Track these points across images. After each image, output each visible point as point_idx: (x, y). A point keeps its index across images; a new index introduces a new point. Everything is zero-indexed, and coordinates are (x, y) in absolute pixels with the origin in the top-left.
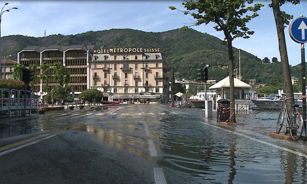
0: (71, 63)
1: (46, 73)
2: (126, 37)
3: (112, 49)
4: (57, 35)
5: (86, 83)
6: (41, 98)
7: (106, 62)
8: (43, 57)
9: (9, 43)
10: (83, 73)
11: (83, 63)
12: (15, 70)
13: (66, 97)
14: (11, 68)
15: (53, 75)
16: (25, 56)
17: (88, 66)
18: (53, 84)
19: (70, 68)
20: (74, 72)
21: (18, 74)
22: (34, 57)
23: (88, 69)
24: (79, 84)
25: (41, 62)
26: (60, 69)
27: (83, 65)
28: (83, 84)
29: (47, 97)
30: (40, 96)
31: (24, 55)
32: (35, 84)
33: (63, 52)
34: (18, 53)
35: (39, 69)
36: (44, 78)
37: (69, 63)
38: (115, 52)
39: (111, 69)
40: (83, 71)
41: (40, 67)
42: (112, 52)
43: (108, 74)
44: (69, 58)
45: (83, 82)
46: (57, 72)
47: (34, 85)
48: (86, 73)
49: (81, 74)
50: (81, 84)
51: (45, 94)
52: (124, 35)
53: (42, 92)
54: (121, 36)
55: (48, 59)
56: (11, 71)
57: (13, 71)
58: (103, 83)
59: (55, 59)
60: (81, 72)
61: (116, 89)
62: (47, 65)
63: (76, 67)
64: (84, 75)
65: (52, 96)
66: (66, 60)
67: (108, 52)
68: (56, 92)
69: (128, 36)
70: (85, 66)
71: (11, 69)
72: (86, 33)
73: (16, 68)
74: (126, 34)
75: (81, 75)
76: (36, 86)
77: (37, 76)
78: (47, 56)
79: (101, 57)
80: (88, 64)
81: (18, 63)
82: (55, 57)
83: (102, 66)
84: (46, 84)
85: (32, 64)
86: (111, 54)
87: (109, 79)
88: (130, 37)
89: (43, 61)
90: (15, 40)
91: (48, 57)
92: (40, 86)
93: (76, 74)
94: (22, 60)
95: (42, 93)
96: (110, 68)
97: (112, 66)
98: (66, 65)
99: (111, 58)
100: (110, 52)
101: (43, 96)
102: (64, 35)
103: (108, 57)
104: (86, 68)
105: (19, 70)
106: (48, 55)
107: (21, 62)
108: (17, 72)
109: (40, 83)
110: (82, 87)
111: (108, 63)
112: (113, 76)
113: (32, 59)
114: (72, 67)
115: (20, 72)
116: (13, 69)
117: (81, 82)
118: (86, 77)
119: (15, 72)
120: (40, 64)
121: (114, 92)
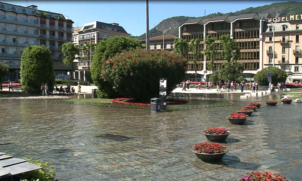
0: (240, 36)
1: (211, 49)
2: (289, 11)
3: (293, 16)
4: (217, 13)
5: (258, 60)
6: (205, 77)
7: (284, 33)
8: (207, 30)
9: (173, 24)
10: (255, 48)
11: (255, 35)
12: (176, 46)
13: (238, 77)
14: (172, 44)
15: (219, 51)
16: (187, 30)
17: (262, 39)
18: (218, 62)
19: (238, 41)
20: (243, 46)
21: (179, 50)
22: (197, 31)
23: (261, 42)
24: (249, 61)
25: (204, 36)
26: (229, 43)
27: (255, 38)
28: (255, 61)
29: (213, 78)
30: (203, 75)
31: (185, 29)
32: (198, 61)
33: (230, 23)
34: (180, 27)
35: (203, 45)
36: (209, 54)
37: (237, 36)
38: (296, 19)
39: (292, 41)
40: (255, 45)
41: (203, 42)
42: (293, 19)
43: (287, 49)
44: (237, 30)
45: (255, 59)
46: (225, 47)
47: (197, 63)
48: (259, 48)
49: (252, 48)
50: (252, 61)
51: (209, 73)
52: (287, 9)
53: (205, 70)
54: (283, 10)
55: (213, 32)
56: (172, 47)
57: (174, 47)
58: (281, 59)
59: (221, 31)
60: (253, 46)
61: (298, 68)
62: (212, 38)
63: (246, 40)
64: (255, 50)
65: (219, 76)
66: (234, 33)
67: (287, 20)
68: (224, 71)
69: (291, 10)
70: (258, 39)
71: (172, 46)
72: (246, 10)
73: (177, 43)
74: (290, 8)
75: (252, 50)
76: (200, 64)
77: (201, 52)
78: (211, 29)
79: (278, 27)
80: (261, 37)
81: (179, 37)
82: (221, 29)
83: (280, 38)
84: (210, 61)
85: (195, 39)
86: (292, 22)
87: (289, 54)
88: (294, 10)
89: (207, 34)
90: (178, 21)
91: (213, 30)
92: (203, 64)
93: (246, 49)
94: (183, 35)
95: (205, 72)
96: (290, 40)
97: (293, 38)
98: (234, 38)
99: (291, 28)
100: (291, 20)
101: (207, 75)
102: (224, 14)
103: (287, 27)
104: (259, 42)
105: (180, 45)
106: (213, 27)
107: (182, 36)
108: (178, 47)
109: (203, 60)
110: (253, 65)
111: (287, 34)
112: (294, 51)
113: (195, 33)
114: (241, 40)
115: (181, 48)
116: (174, 45)
117: (252, 59)
118: (258, 53)
119: (176, 47)
120: (203, 39)
121: (295, 71)
